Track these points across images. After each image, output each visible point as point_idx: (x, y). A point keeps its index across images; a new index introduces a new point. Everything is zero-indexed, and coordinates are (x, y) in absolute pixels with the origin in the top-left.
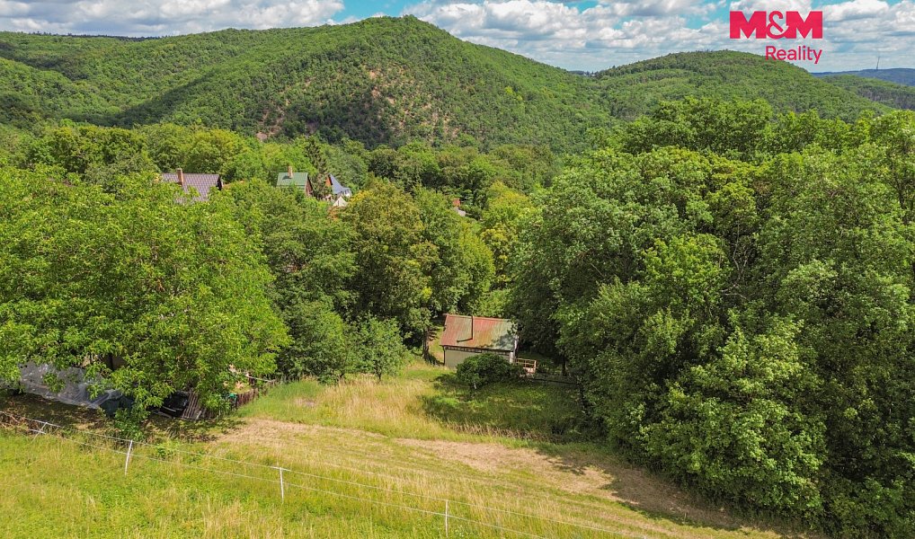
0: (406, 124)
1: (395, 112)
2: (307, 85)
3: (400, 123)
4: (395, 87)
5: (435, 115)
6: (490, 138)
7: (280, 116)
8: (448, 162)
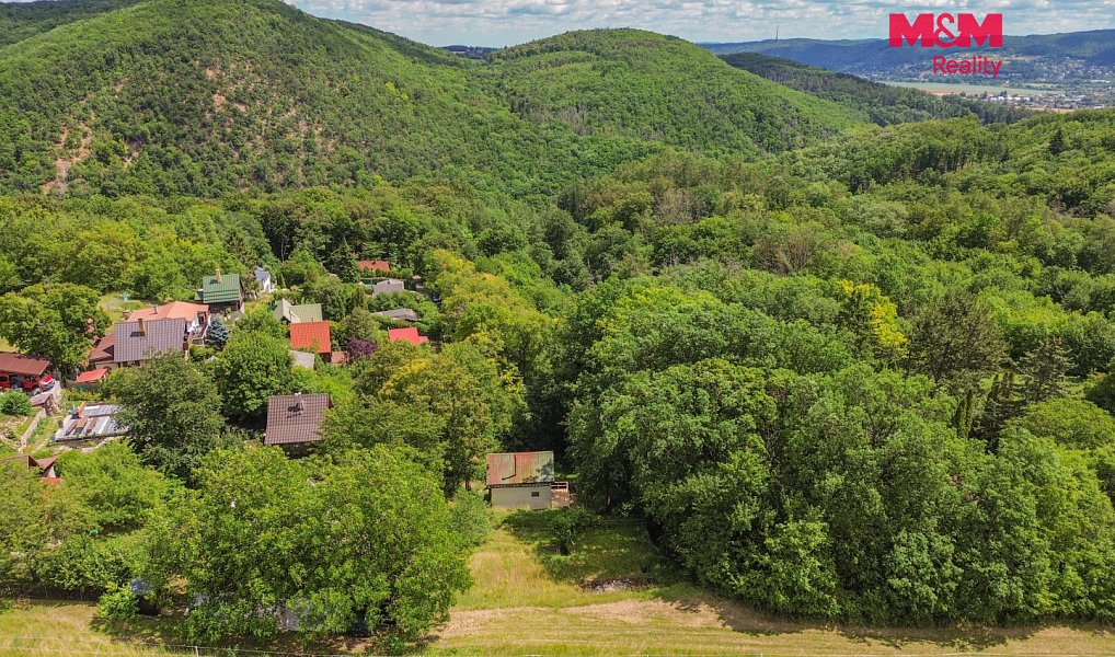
0: (266, 138)
1: (248, 122)
2: (118, 90)
3: (259, 137)
4: (245, 89)
5: (302, 123)
7: (85, 135)
8: (361, 213)
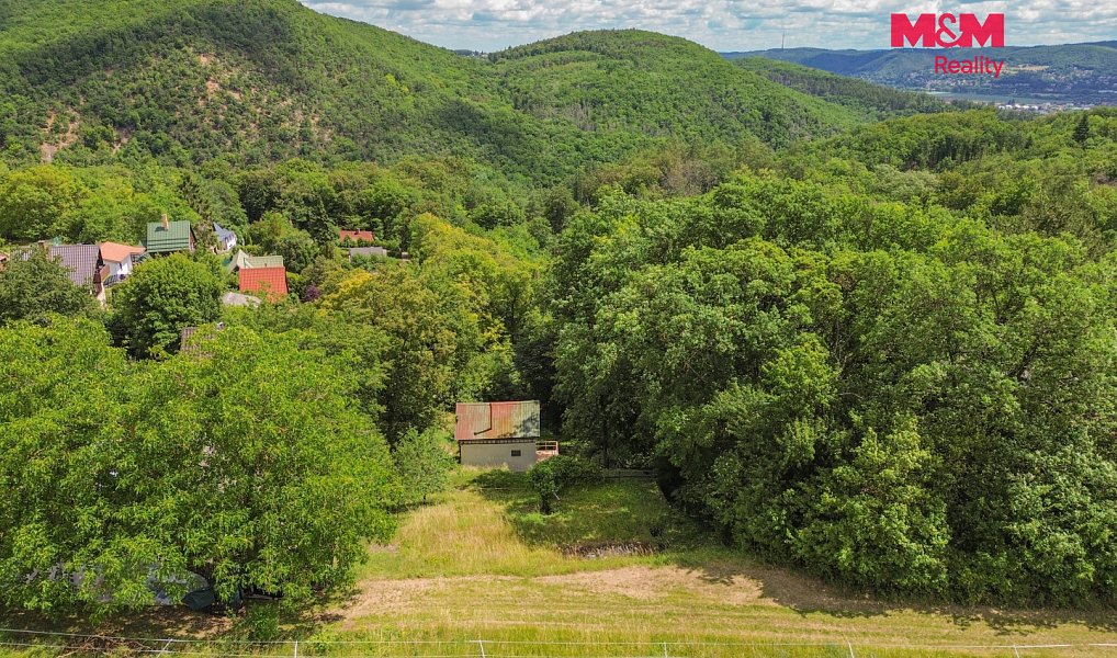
0: (260, 126)
1: (242, 110)
2: (108, 76)
3: (253, 125)
4: (239, 77)
5: (298, 113)
6: (374, 141)
7: (73, 120)
8: (346, 184)
